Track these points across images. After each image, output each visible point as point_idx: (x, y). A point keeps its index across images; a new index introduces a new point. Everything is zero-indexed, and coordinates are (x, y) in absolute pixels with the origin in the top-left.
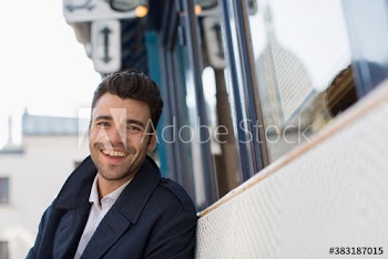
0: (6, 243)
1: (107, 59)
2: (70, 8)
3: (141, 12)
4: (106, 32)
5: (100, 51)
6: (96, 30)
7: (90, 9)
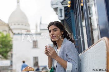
0: (37, 57)
1: (61, 16)
2: (52, 5)
3: (69, 6)
4: (61, 10)
5: (60, 15)
6: (58, 9)
7: (57, 4)
